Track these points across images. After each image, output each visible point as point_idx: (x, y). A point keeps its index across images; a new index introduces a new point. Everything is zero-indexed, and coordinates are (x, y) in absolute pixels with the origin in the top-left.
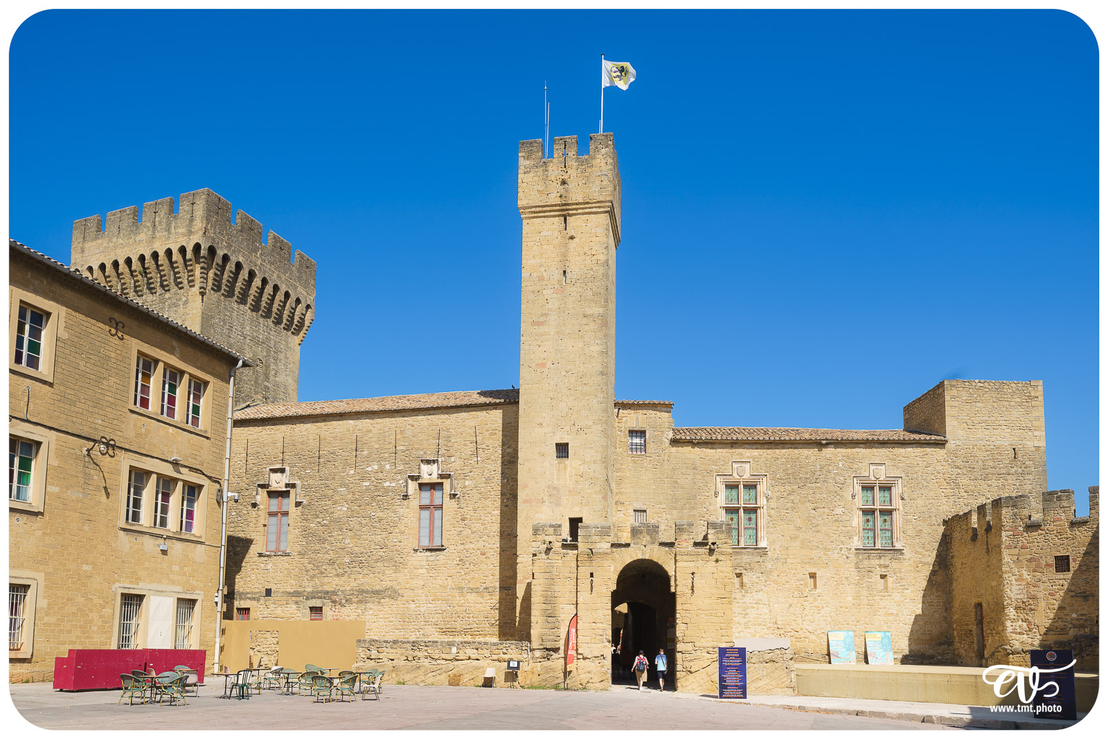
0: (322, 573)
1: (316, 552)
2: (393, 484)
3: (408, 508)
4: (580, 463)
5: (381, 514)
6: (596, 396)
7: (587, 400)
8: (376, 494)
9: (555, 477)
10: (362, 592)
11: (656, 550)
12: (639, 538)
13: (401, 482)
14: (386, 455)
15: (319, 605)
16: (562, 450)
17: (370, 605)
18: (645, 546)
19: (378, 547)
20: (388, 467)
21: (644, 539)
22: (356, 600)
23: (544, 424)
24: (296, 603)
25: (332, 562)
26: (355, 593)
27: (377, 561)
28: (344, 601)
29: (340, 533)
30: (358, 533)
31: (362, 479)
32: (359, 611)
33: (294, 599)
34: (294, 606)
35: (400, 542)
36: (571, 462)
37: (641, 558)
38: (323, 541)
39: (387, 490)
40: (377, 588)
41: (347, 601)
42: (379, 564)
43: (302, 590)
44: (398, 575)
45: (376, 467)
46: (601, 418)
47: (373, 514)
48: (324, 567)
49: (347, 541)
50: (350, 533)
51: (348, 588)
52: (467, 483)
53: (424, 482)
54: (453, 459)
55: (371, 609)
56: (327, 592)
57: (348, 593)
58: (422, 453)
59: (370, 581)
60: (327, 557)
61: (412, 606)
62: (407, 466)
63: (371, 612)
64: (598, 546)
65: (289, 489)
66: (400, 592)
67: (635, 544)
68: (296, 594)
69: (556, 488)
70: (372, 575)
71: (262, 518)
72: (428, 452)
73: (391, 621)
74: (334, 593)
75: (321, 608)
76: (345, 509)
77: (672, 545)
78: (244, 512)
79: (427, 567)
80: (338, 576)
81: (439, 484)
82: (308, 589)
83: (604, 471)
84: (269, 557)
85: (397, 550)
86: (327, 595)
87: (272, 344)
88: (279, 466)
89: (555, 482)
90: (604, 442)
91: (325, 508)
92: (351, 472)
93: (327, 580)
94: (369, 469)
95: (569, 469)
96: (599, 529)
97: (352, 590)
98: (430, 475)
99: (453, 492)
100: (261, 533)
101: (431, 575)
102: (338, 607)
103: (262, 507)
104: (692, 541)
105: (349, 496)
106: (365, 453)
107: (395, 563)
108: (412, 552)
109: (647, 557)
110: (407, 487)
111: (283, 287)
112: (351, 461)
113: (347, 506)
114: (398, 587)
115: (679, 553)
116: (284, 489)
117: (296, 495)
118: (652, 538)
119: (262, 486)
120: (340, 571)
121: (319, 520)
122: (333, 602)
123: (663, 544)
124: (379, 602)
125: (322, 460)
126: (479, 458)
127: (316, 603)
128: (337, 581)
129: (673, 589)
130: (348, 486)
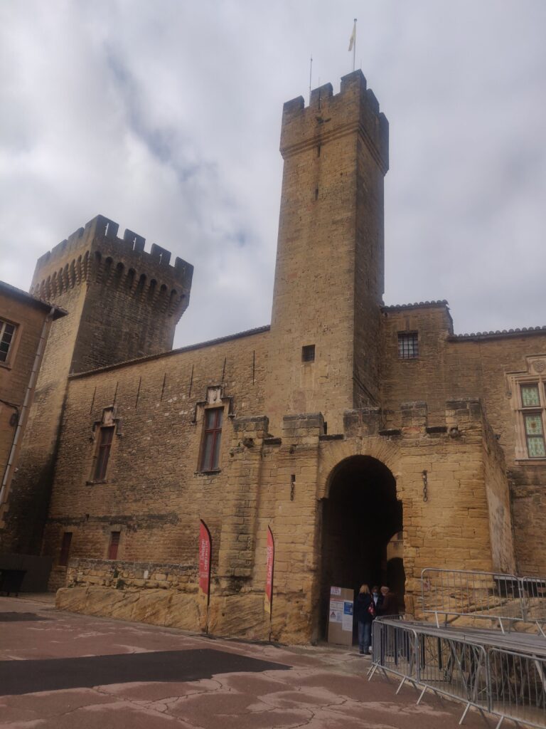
0: (125, 499)
1: (124, 479)
2: (186, 413)
3: (195, 433)
4: (325, 363)
5: (173, 441)
6: (343, 294)
7: (335, 299)
8: (173, 423)
9: (301, 382)
10: (151, 517)
11: (374, 442)
12: (353, 428)
13: (192, 410)
14: (184, 387)
15: (118, 530)
16: (308, 353)
17: (155, 531)
18: (361, 438)
19: (168, 473)
20: (184, 397)
21: (360, 429)
22: (145, 525)
23: (293, 330)
24: (103, 528)
25: (133, 489)
26: (146, 518)
27: (166, 486)
28: (136, 526)
29: (142, 461)
30: (156, 460)
31: (166, 410)
32: (146, 537)
33: (102, 524)
34: (101, 531)
35: (185, 467)
36: (319, 365)
37: (356, 453)
38: (131, 468)
39: (182, 417)
40: (163, 513)
41: (138, 526)
42: (167, 489)
43: (109, 515)
44: (181, 499)
45: (175, 399)
46: (347, 315)
47: (168, 441)
48: (127, 494)
49: (147, 468)
50: (150, 461)
51: (141, 513)
52: (243, 405)
53: (210, 407)
54: (233, 384)
55: (155, 534)
56: (125, 518)
57: (140, 518)
58: (210, 381)
59: (157, 506)
60: (131, 483)
61: (188, 532)
62: (198, 395)
63: (155, 538)
64: (304, 441)
65: (114, 424)
66: (179, 517)
67: (348, 436)
68: (105, 519)
69: (301, 393)
70: (160, 501)
71: (94, 451)
72: (216, 380)
73: (169, 548)
74: (130, 518)
75: (119, 533)
76: (149, 438)
77: (396, 434)
78: (84, 447)
79: (204, 491)
80: (136, 501)
81: (222, 408)
82: (113, 515)
83: (351, 369)
84: (92, 484)
85: (182, 475)
86: (125, 520)
87: (149, 323)
88: (111, 406)
89: (301, 387)
90: (351, 338)
91: (136, 439)
92: (158, 405)
93: (127, 505)
94: (171, 401)
95: (315, 371)
96: (306, 420)
97: (144, 515)
98: (215, 400)
99: (231, 415)
100: (91, 464)
101: (206, 499)
102: (132, 532)
103: (95, 441)
104: (424, 428)
105: (154, 427)
106: (170, 387)
107: (179, 488)
108: (194, 476)
109: (363, 452)
110: (195, 414)
111: (161, 282)
112: (159, 396)
113: (151, 435)
114: (178, 512)
115: (404, 445)
116: (111, 425)
117: (117, 429)
118: (369, 426)
119: (98, 424)
120: (138, 497)
121: (130, 450)
122: (129, 527)
123: (384, 433)
124: (162, 528)
125: (139, 398)
126: (255, 380)
127: (116, 528)
128: (134, 506)
129: (400, 496)
130: (153, 418)
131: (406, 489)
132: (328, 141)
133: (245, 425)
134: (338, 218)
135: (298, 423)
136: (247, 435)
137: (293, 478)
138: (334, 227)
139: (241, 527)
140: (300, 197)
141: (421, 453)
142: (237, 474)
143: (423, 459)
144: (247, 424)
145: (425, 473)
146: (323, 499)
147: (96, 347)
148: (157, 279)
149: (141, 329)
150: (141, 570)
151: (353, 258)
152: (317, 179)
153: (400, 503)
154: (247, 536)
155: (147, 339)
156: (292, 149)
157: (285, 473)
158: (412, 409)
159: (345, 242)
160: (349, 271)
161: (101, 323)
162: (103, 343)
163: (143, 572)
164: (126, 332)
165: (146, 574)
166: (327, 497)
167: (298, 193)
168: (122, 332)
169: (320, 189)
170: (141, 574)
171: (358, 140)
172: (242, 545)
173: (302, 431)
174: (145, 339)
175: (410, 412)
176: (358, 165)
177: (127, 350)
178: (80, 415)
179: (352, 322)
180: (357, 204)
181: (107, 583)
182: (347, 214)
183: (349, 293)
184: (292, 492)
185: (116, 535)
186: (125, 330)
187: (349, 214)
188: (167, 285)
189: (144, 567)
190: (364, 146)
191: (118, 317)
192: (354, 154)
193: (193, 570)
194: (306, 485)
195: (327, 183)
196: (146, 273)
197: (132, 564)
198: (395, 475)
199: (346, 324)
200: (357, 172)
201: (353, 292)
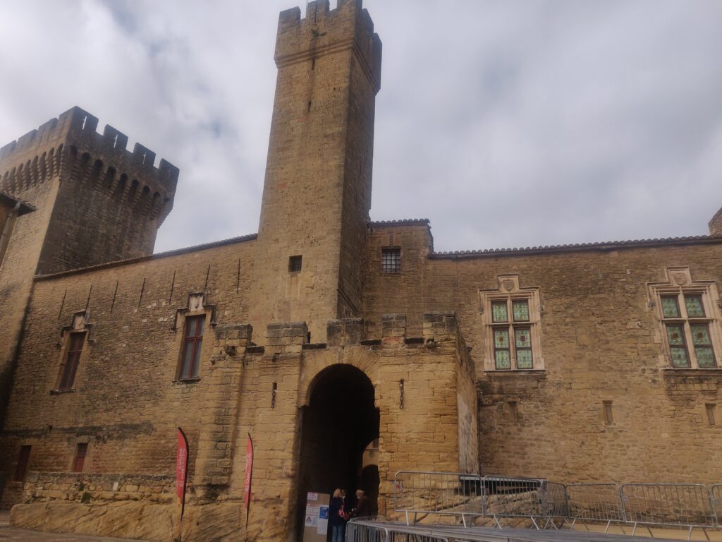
0: (95, 408)
1: (95, 387)
2: (165, 320)
3: (174, 341)
4: (312, 274)
5: (151, 348)
6: (332, 207)
7: (324, 212)
8: (151, 329)
9: (287, 291)
10: (123, 427)
11: (355, 351)
12: (336, 337)
13: (172, 316)
14: (164, 293)
15: (85, 442)
16: (295, 264)
17: (127, 441)
18: (343, 347)
19: (144, 381)
20: (164, 304)
21: (342, 338)
22: (115, 435)
23: (281, 240)
24: (68, 439)
25: (104, 398)
26: (117, 428)
27: (141, 394)
28: (106, 437)
29: (116, 368)
30: (131, 367)
31: (143, 317)
32: (117, 448)
33: (67, 435)
34: (66, 443)
35: (163, 375)
36: (305, 275)
37: (337, 362)
38: (102, 376)
39: (160, 324)
40: (137, 422)
41: (109, 436)
42: (142, 398)
43: (76, 426)
44: (156, 408)
45: (155, 305)
46: (335, 228)
47: (145, 348)
48: (98, 403)
49: (121, 376)
50: (124, 368)
51: (112, 423)
52: (226, 313)
53: (190, 314)
54: (217, 291)
55: (127, 445)
56: (94, 428)
57: (111, 428)
58: (192, 288)
59: (132, 415)
60: (102, 392)
61: (163, 442)
62: (179, 302)
63: (126, 449)
64: (287, 349)
65: (86, 330)
66: (155, 426)
67: (331, 345)
68: (71, 430)
69: (286, 303)
70: (134, 409)
71: (61, 357)
72: (198, 288)
73: (142, 459)
74: (100, 429)
75: (86, 444)
76: (124, 345)
77: (376, 344)
78: (50, 353)
79: (181, 400)
80: (107, 410)
81: (203, 316)
82: (81, 426)
83: (337, 281)
84: (57, 393)
85: (159, 383)
86: (94, 431)
87: (129, 225)
88: (83, 310)
89: (286, 296)
90: (337, 250)
91: (109, 345)
92: (136, 311)
93: (97, 416)
94: (149, 307)
95: (300, 282)
96: (291, 329)
97: (115, 425)
98: (196, 307)
99: (213, 322)
100: (57, 372)
101: (184, 408)
102: (101, 443)
103: (63, 348)
104: (403, 338)
105: (130, 333)
106: (149, 293)
107: (155, 396)
108: (171, 384)
109: (345, 361)
110: (175, 321)
111: (144, 183)
112: (137, 301)
113: (127, 342)
114: (154, 422)
115: (384, 355)
116: (82, 331)
117: (89, 334)
118: (352, 336)
119: (66, 329)
120: (109, 406)
121: (102, 357)
122: (98, 438)
123: (365, 343)
124: (135, 438)
125: (116, 302)
126: (239, 289)
127: (83, 439)
128: (105, 416)
129: (377, 404)
130: (130, 324)
131: (384, 397)
132: (323, 56)
133: (227, 332)
134: (329, 132)
135: (282, 332)
136: (229, 343)
137: (275, 386)
138: (325, 140)
139: (220, 435)
140: (292, 108)
141: (399, 362)
142: (218, 382)
143: (400, 368)
144: (230, 331)
145: (402, 381)
146: (304, 407)
147: (67, 247)
148: (138, 179)
149: (120, 231)
150: (110, 481)
151: (343, 172)
152: (310, 92)
153: (378, 410)
154: (226, 444)
155: (126, 242)
156: (286, 59)
157: (267, 382)
158: (392, 321)
159: (335, 157)
160: (338, 185)
161: (75, 222)
162: (76, 243)
163: (112, 484)
164: (103, 234)
165: (116, 485)
166: (308, 405)
167: (291, 104)
168: (98, 232)
169: (313, 101)
170: (110, 485)
171: (352, 57)
172: (220, 453)
173: (285, 340)
174: (123, 241)
175: (390, 324)
176: (351, 81)
177: (103, 253)
178: (46, 319)
179: (339, 235)
180: (348, 120)
181: (71, 497)
182: (338, 129)
183: (337, 207)
184: (273, 399)
185: (82, 447)
186: (102, 231)
187: (340, 129)
188: (150, 187)
189: (113, 479)
190: (357, 64)
191: (95, 217)
192: (348, 70)
193: (167, 480)
194: (288, 393)
195: (320, 97)
196: (127, 172)
197: (100, 476)
198: (374, 383)
199: (333, 237)
200: (350, 88)
201: (341, 206)
